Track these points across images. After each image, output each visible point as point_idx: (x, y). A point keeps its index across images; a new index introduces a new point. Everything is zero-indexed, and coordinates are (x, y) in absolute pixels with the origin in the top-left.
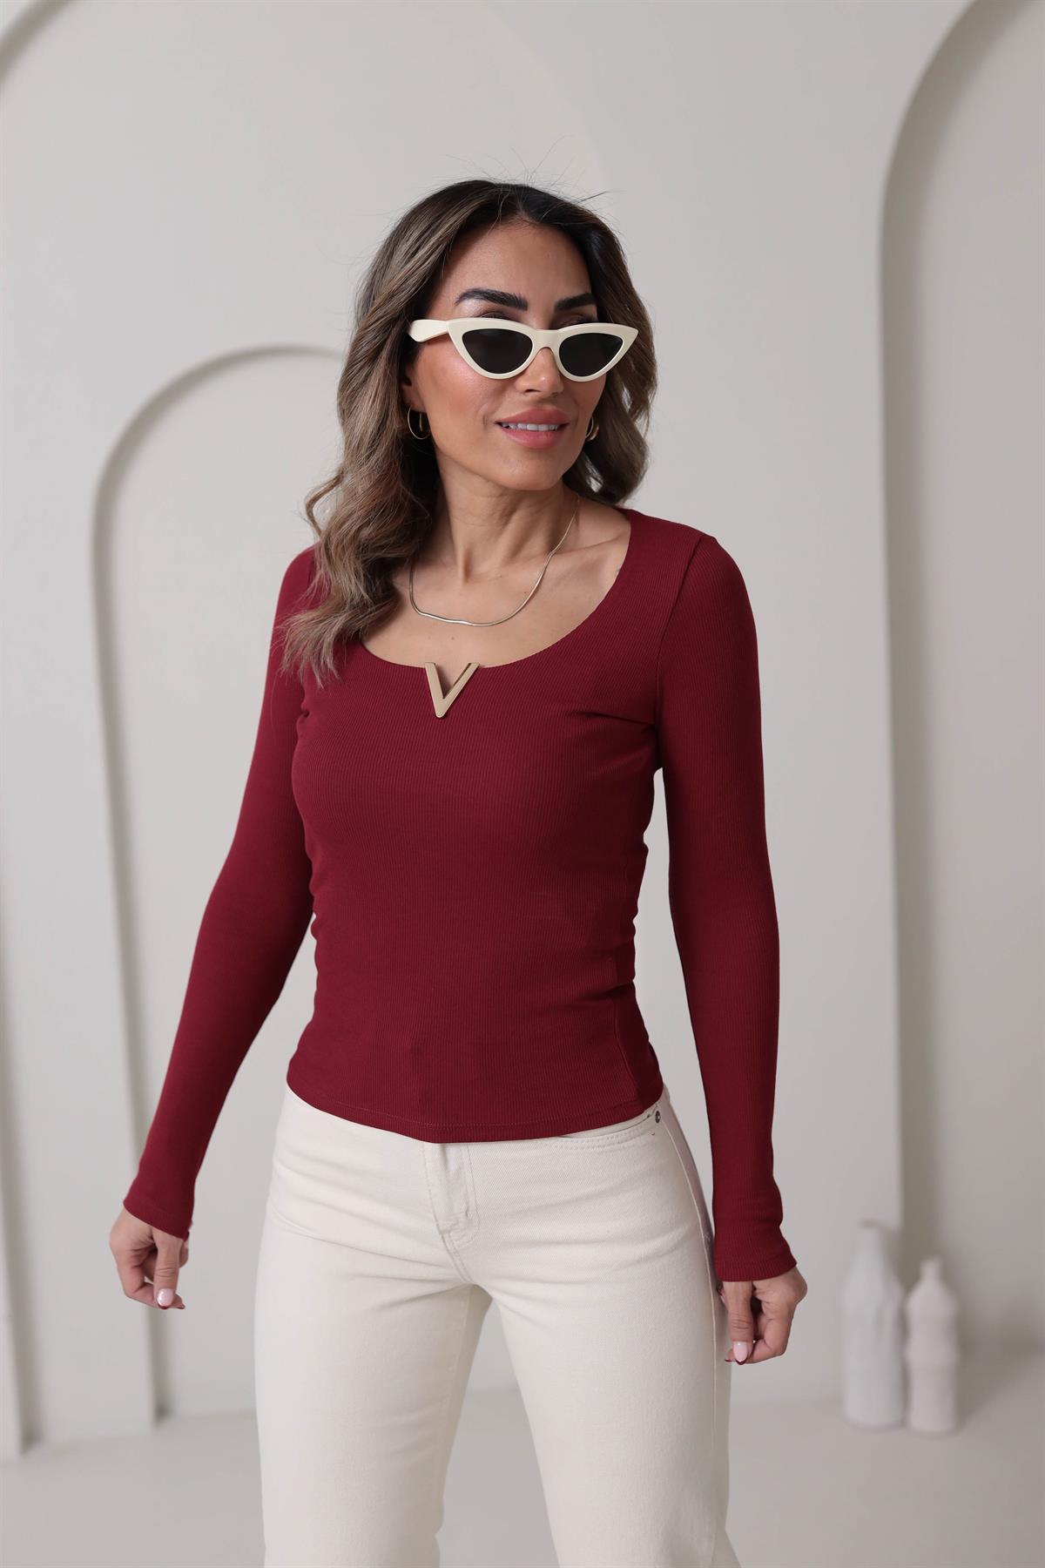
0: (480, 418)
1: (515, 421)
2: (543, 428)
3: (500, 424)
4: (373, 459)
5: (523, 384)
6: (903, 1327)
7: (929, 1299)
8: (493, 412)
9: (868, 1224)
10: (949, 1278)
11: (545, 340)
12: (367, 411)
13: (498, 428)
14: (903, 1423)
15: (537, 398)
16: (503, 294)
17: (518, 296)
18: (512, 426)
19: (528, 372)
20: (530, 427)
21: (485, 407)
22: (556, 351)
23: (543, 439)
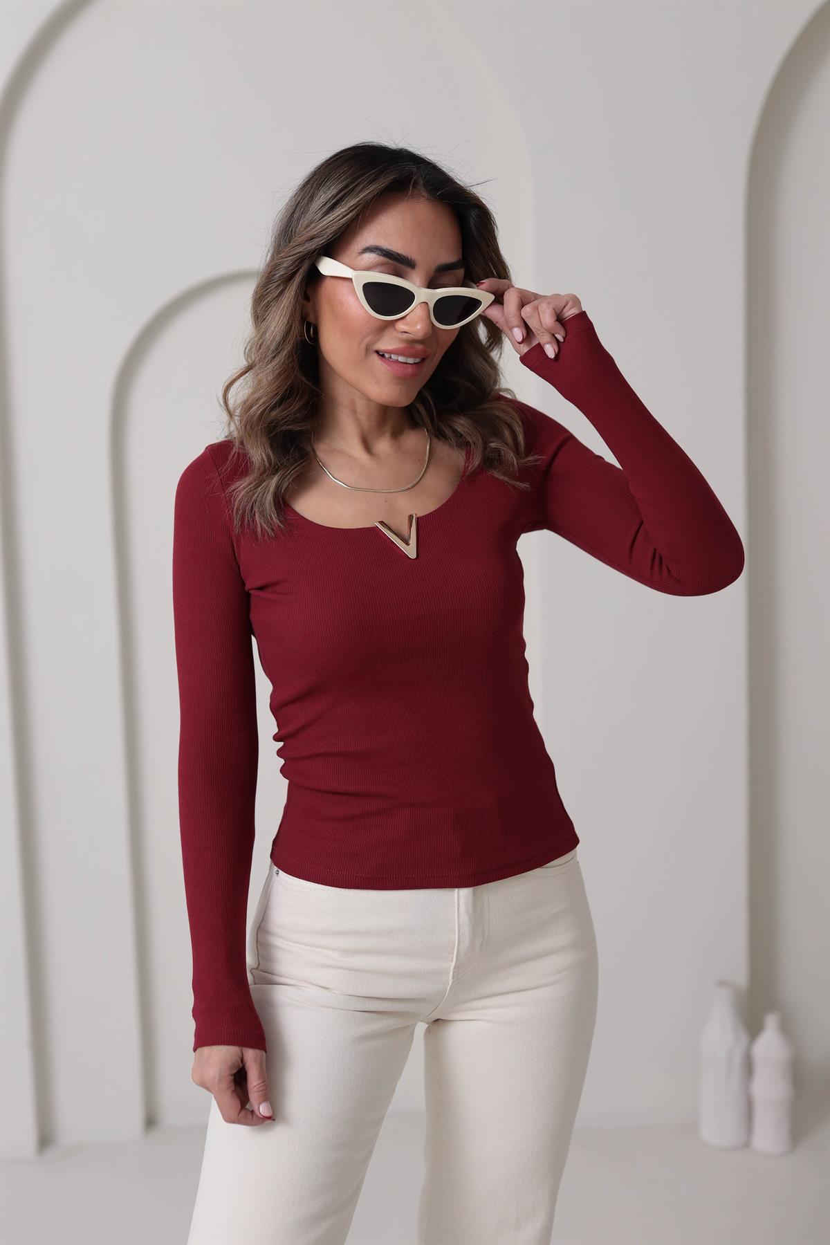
0: (363, 346)
1: (390, 352)
2: (411, 361)
3: (377, 352)
4: (277, 360)
5: (401, 326)
6: (748, 1067)
7: (770, 1045)
8: (375, 342)
9: (722, 984)
10: (786, 1029)
11: (425, 296)
12: (278, 320)
13: (375, 357)
14: (747, 1144)
15: (410, 339)
16: (399, 255)
17: (409, 258)
18: (387, 356)
19: (408, 317)
20: (401, 359)
21: (368, 339)
22: (431, 305)
23: (410, 370)
